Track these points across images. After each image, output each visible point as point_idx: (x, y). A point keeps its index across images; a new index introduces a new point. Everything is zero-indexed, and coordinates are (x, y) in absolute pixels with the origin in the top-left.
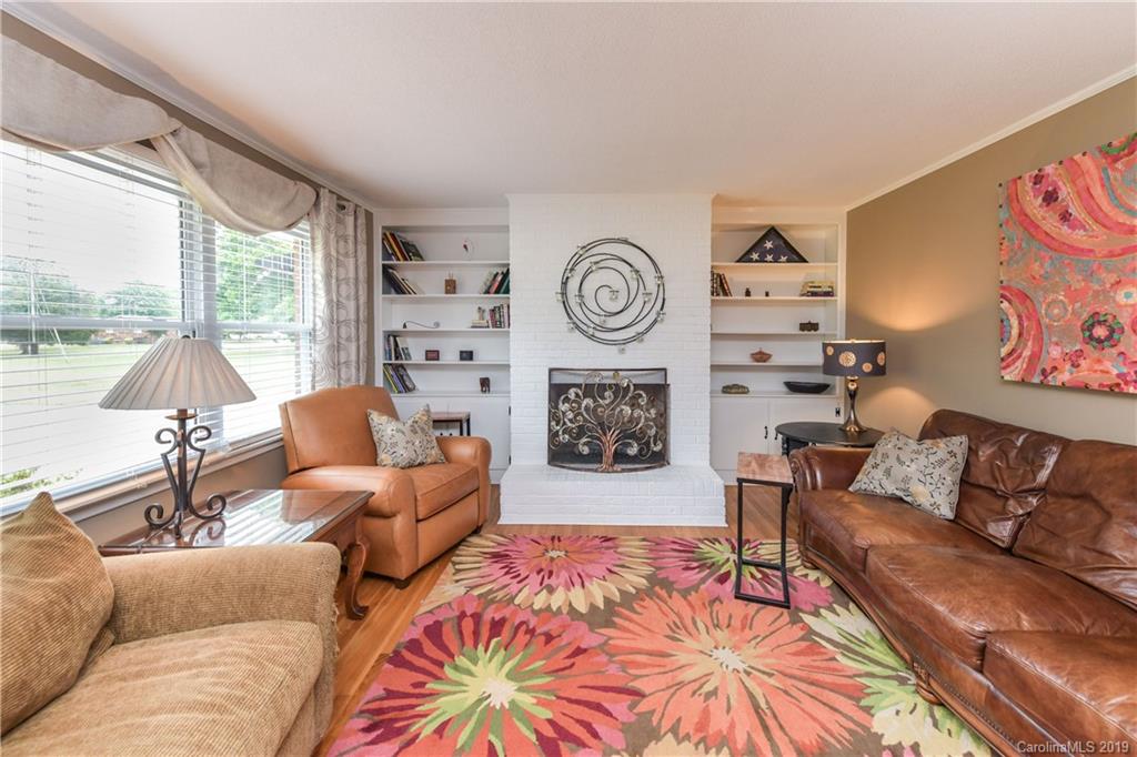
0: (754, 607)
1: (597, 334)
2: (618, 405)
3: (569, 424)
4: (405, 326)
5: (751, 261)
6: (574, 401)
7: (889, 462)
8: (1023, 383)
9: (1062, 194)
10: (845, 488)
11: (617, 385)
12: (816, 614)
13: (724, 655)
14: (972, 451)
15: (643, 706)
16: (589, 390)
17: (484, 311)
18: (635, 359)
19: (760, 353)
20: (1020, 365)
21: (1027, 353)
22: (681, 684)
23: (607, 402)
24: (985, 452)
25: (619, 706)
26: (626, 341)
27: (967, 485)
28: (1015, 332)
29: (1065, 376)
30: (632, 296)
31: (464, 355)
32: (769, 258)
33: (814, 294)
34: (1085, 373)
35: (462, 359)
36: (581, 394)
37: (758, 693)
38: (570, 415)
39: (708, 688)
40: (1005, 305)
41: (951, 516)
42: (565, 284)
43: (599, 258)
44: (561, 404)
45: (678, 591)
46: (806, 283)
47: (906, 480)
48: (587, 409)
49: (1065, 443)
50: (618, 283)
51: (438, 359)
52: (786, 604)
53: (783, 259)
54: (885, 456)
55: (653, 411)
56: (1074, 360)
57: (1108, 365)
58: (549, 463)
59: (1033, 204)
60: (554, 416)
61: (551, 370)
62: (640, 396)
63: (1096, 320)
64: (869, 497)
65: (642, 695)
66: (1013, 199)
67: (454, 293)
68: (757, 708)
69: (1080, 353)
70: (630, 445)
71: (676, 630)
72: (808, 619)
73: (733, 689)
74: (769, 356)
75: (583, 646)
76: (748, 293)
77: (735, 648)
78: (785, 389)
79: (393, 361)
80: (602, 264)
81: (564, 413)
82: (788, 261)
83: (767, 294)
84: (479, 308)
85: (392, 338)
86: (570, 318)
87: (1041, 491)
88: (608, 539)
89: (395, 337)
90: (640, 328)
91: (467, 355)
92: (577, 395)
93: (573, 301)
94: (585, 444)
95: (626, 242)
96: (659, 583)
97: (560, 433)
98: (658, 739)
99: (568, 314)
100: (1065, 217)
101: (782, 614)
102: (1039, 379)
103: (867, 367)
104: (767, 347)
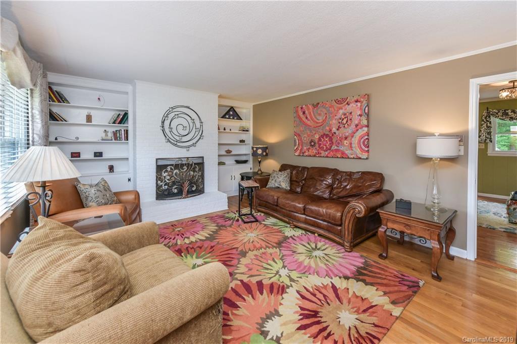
0: (250, 224)
1: (178, 144)
2: (189, 171)
3: (168, 181)
4: (56, 139)
5: (226, 118)
6: (170, 172)
7: (275, 178)
8: (299, 155)
9: (306, 113)
10: (265, 187)
11: (188, 164)
12: (264, 221)
13: (250, 235)
14: (291, 173)
15: (239, 249)
16: (176, 166)
17: (108, 132)
18: (193, 153)
19: (228, 150)
20: (299, 151)
21: (300, 149)
22: (245, 243)
23: (185, 170)
24: (294, 172)
25: (234, 251)
26: (189, 147)
27: (292, 182)
28: (297, 143)
29: (307, 154)
30: (191, 129)
32: (231, 117)
33: (244, 131)
34: (310, 153)
35: (95, 156)
36: (173, 168)
37: (262, 238)
38: (169, 178)
39: (251, 241)
40: (295, 137)
41: (289, 189)
42: (163, 122)
43: (178, 113)
44: (163, 173)
45: (228, 226)
46: (241, 127)
47: (280, 182)
48: (176, 174)
49: (308, 168)
50: (186, 124)
51: (79, 157)
52: (257, 221)
53: (236, 118)
54: (274, 177)
55: (200, 173)
56: (308, 150)
57: (314, 151)
58: (157, 199)
59: (301, 114)
60: (159, 178)
61: (157, 159)
62: (196, 167)
63: (312, 141)
64: (271, 188)
65: (238, 248)
66: (297, 111)
67: (91, 122)
68: (264, 240)
69: (309, 148)
70: (193, 186)
71: (234, 234)
72: (263, 222)
73: (256, 239)
74: (231, 151)
75: (213, 245)
76: (225, 129)
77: (252, 233)
78: (235, 162)
80: (180, 115)
81: (165, 177)
82: (237, 119)
83: (230, 130)
84: (105, 130)
86: (166, 137)
87: (305, 180)
88: (194, 221)
90: (194, 141)
91: (98, 155)
92: (171, 169)
93: (167, 130)
94: (175, 188)
95: (188, 108)
96: (220, 227)
97: (163, 185)
98: (248, 253)
99: (165, 135)
100: (307, 118)
101: (257, 224)
102: (302, 154)
103: (264, 154)
104: (230, 148)
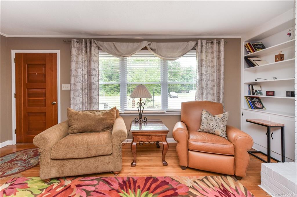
4: (256, 80)
31: (289, 93)
35: (287, 96)
67: (283, 60)
79: (251, 95)
85: (251, 86)
89: (252, 85)
91: (291, 94)
